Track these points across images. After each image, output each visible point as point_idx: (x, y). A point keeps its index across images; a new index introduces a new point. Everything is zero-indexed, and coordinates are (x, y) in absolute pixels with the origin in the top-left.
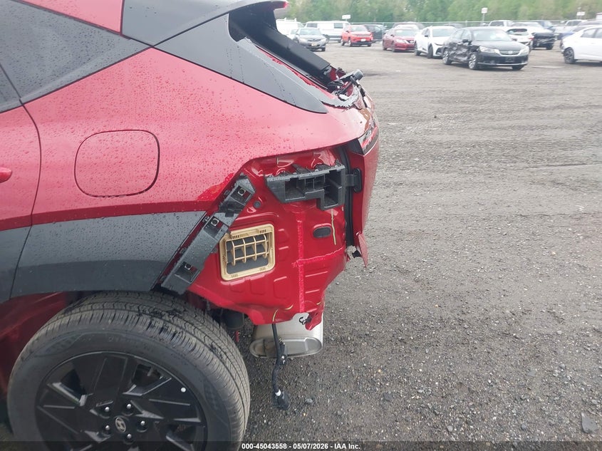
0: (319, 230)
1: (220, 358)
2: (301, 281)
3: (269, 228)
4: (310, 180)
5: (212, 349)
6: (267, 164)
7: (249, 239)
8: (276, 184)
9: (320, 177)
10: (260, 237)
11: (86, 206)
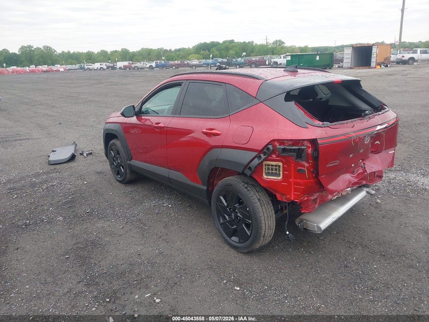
0: (299, 169)
1: (261, 204)
2: (293, 188)
3: (281, 164)
4: (290, 149)
5: (259, 200)
6: (281, 142)
7: (272, 166)
8: (279, 149)
9: (294, 149)
10: (276, 166)
11: (232, 145)
